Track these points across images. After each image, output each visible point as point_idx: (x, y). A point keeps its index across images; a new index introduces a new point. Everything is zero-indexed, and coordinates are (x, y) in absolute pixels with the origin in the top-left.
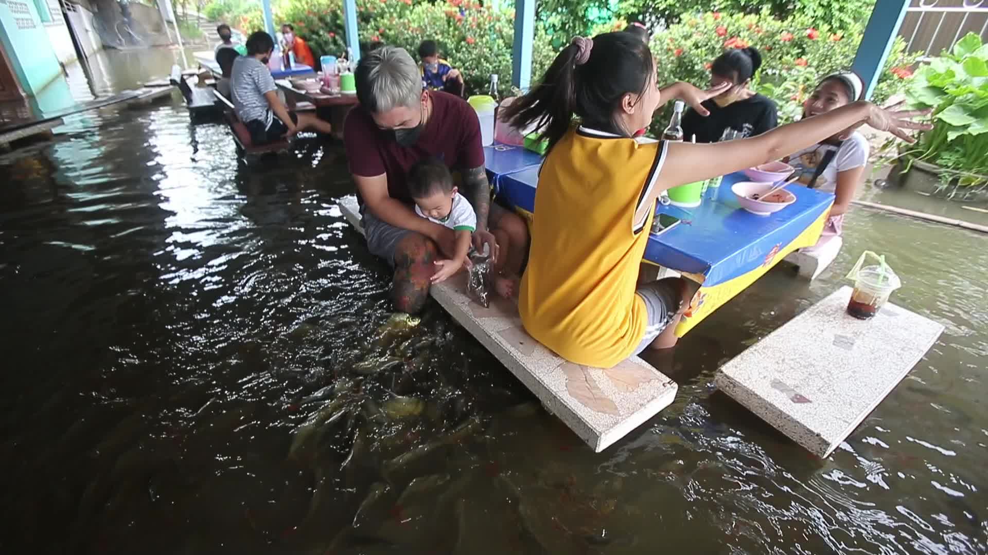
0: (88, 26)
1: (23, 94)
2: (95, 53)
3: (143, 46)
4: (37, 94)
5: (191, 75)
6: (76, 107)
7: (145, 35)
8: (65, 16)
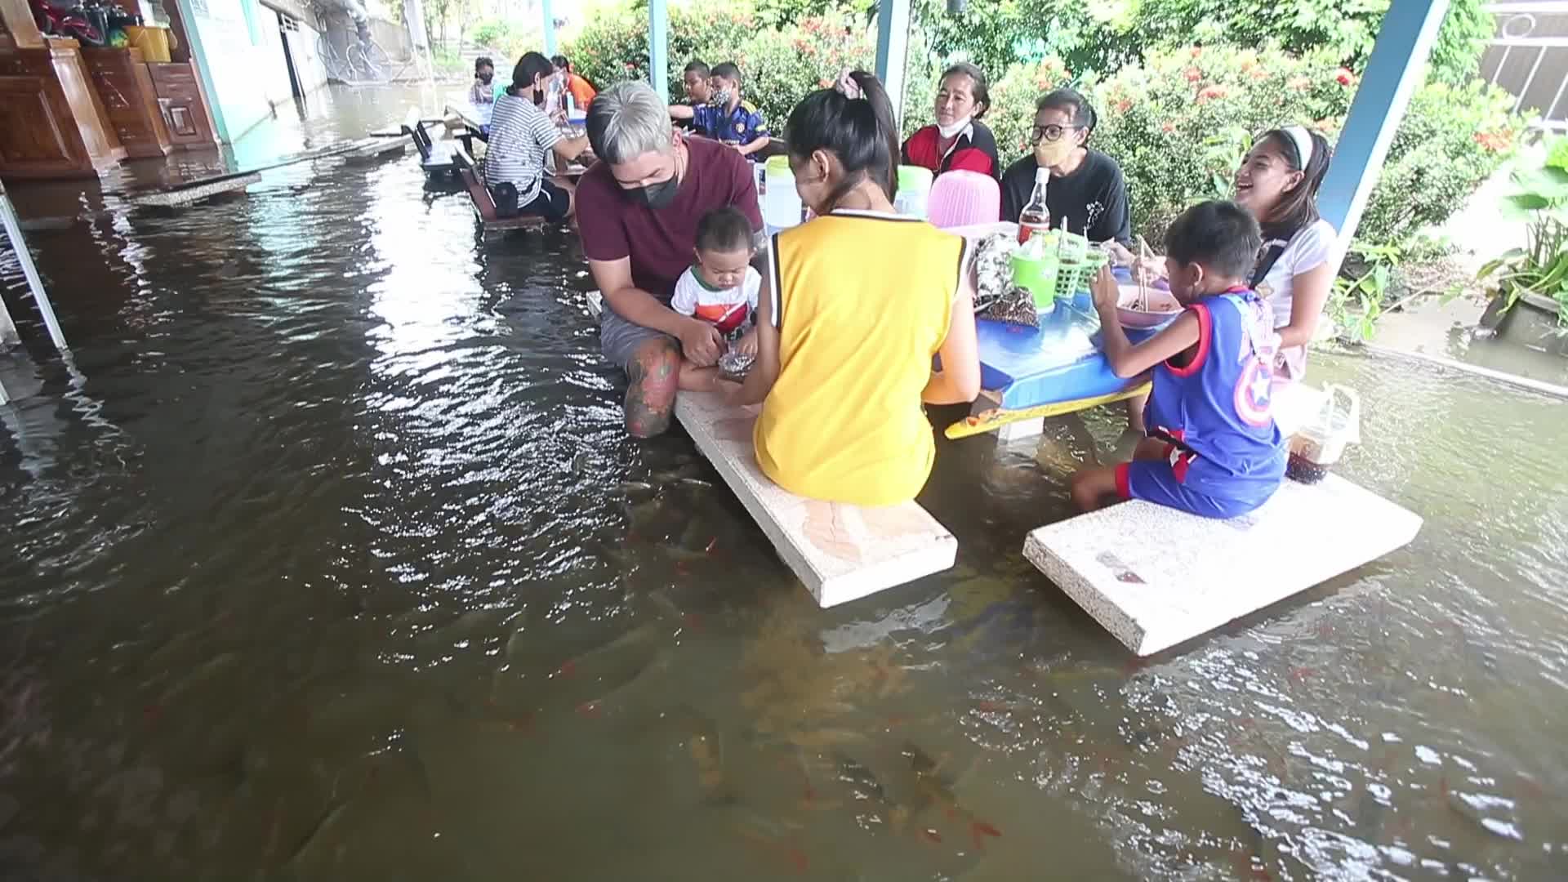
0: (312, 51)
1: (218, 141)
2: (316, 89)
3: (382, 77)
4: (236, 140)
5: (435, 122)
6: (281, 158)
7: (386, 67)
8: (283, 36)
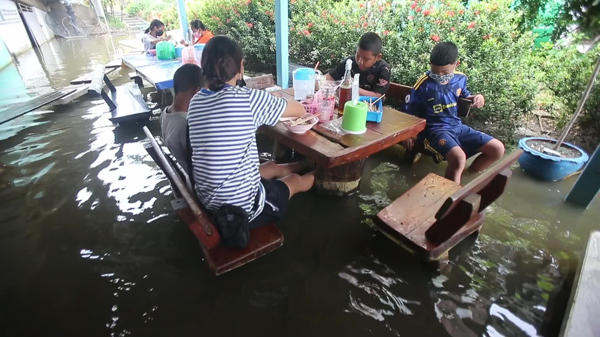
0: (42, 22)
2: (47, 42)
3: (84, 36)
7: (85, 28)
8: (21, 15)
